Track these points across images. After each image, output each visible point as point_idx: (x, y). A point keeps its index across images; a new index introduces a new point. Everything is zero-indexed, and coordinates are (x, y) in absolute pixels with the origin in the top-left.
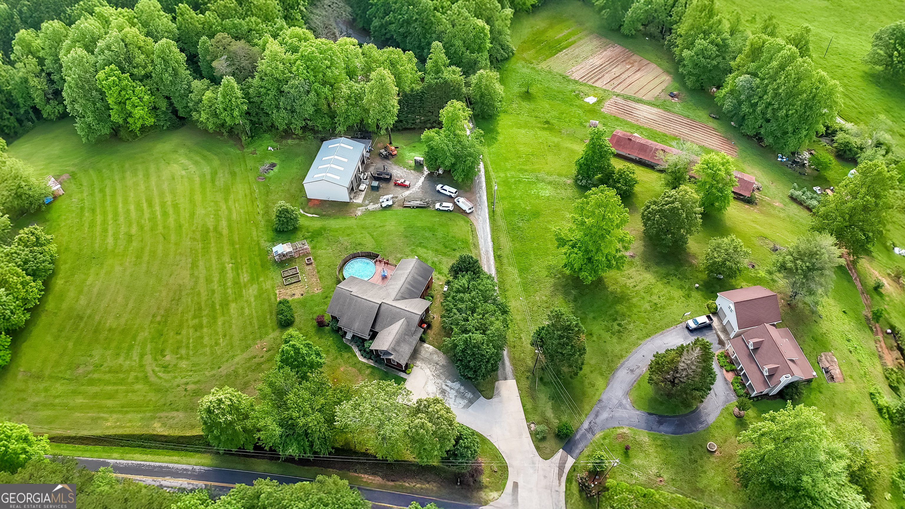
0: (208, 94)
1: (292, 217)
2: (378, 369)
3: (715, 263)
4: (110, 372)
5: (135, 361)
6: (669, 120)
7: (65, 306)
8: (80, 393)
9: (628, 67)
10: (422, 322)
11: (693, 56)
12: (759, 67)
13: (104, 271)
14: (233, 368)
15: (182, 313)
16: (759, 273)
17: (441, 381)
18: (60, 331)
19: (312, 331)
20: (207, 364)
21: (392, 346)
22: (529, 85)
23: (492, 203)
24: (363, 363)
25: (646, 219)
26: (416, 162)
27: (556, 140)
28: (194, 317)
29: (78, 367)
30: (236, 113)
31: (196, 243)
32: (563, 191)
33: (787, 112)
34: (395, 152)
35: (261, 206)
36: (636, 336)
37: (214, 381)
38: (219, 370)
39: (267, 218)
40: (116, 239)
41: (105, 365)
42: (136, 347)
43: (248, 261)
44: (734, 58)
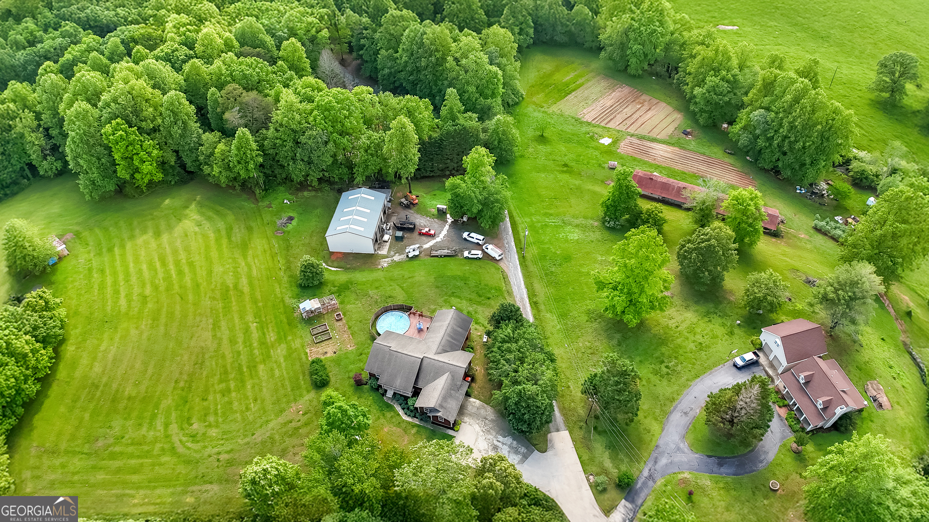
0: (221, 146)
1: (318, 272)
2: (424, 427)
3: (755, 298)
4: (132, 444)
5: (160, 431)
6: (687, 158)
7: (78, 374)
8: (101, 468)
9: (639, 106)
10: (466, 375)
11: (704, 94)
12: (773, 102)
13: (119, 335)
14: (268, 434)
15: (207, 377)
16: (796, 306)
17: (492, 437)
18: (75, 401)
19: (350, 391)
20: (238, 431)
21: (439, 402)
22: (543, 130)
23: (520, 249)
24: (407, 422)
25: (682, 257)
26: (439, 210)
27: (577, 182)
28: (221, 381)
29: (97, 440)
30: (251, 166)
31: (216, 302)
32: (591, 234)
33: (804, 144)
34: (416, 201)
35: (283, 261)
36: (685, 377)
37: (249, 449)
38: (254, 437)
39: (290, 273)
40: (129, 301)
41: (127, 436)
42: (159, 416)
43: (273, 319)
44: (746, 94)
